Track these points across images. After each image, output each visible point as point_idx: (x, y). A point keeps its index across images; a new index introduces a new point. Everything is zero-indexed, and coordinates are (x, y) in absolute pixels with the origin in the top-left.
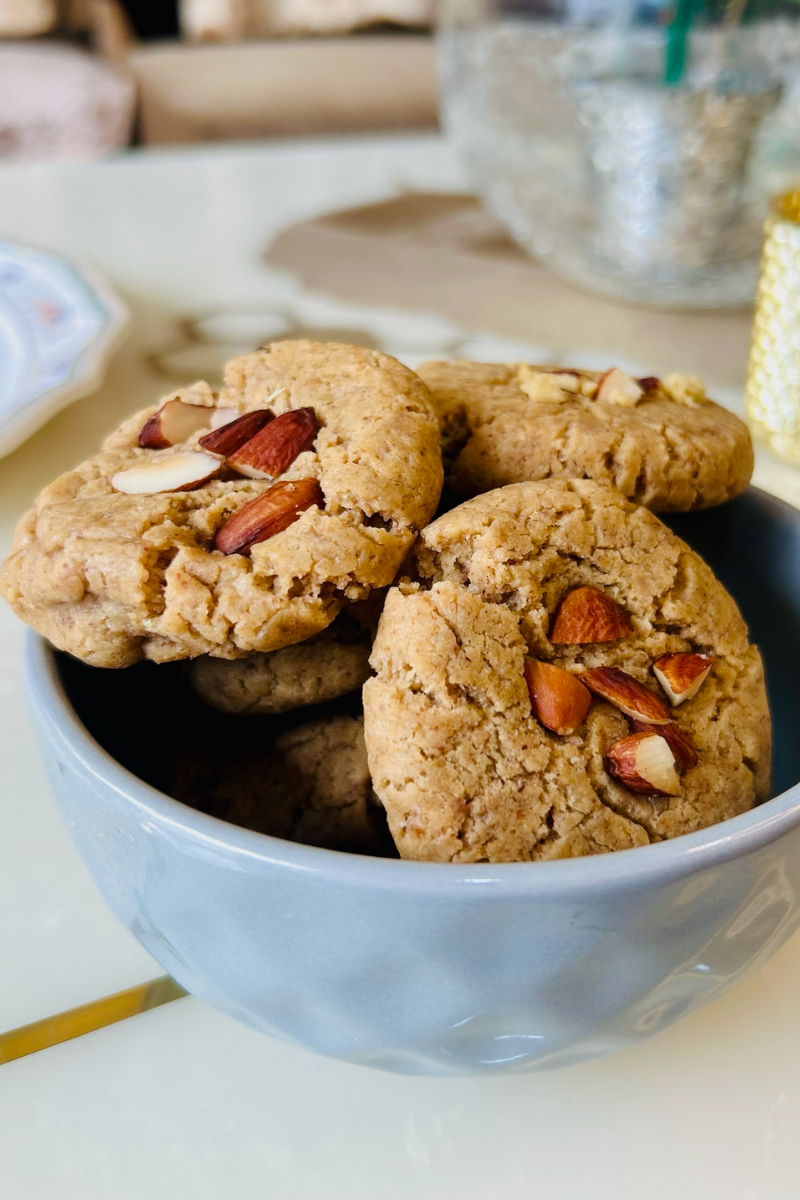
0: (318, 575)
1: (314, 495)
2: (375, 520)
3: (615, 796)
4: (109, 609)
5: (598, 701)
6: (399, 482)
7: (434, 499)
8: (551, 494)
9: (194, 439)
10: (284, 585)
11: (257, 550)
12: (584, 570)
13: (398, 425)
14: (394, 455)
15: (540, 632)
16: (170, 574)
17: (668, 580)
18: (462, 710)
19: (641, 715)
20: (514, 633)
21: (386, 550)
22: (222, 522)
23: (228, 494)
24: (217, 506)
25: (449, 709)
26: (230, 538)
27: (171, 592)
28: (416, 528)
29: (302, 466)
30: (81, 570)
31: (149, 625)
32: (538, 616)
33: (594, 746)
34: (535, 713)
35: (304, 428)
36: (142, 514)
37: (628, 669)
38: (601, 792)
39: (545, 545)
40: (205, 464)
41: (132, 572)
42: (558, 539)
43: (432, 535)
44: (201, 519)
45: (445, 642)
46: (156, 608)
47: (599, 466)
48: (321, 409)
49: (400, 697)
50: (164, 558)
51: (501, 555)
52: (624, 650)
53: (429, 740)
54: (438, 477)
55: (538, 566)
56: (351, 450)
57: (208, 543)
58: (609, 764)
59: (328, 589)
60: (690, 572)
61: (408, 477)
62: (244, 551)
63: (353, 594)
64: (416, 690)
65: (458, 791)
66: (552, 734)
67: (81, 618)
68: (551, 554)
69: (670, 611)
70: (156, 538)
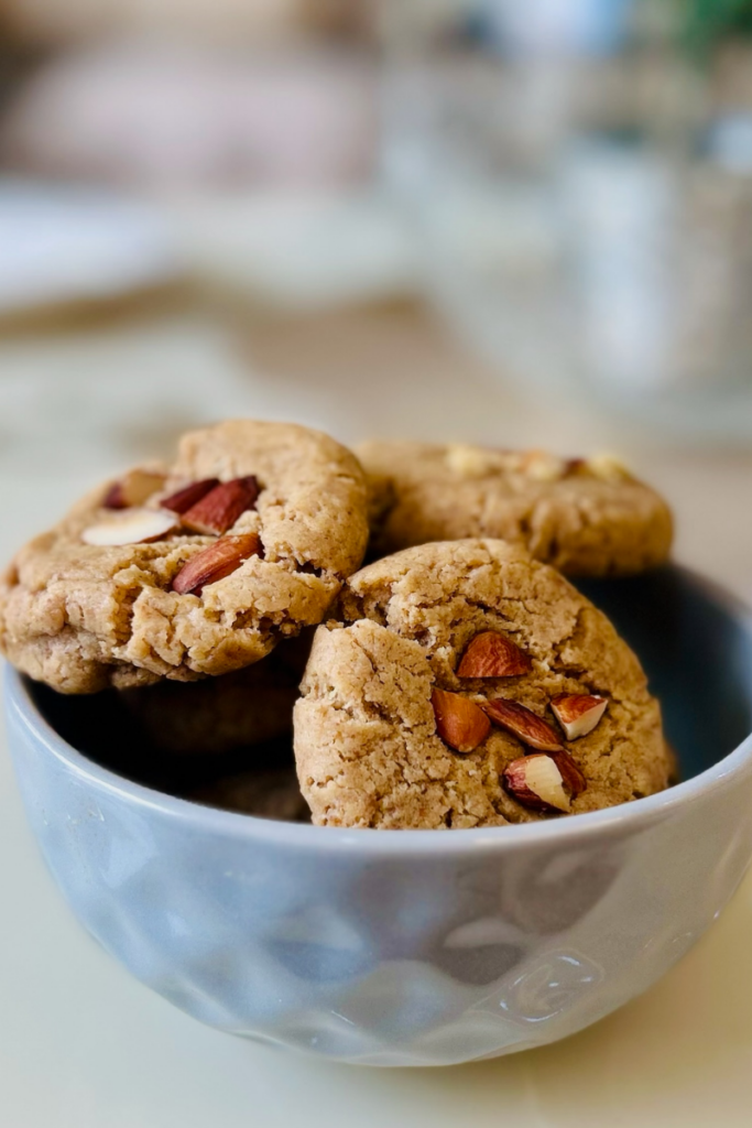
0: (258, 610)
1: (256, 546)
2: (307, 567)
3: (508, 806)
4: (83, 639)
5: (497, 727)
6: (328, 535)
7: (359, 553)
8: (463, 550)
9: (154, 501)
10: (230, 618)
11: (207, 590)
12: (490, 617)
13: (330, 488)
14: (324, 514)
15: (447, 667)
16: (136, 608)
17: (567, 628)
18: (375, 724)
19: (535, 740)
20: (424, 665)
21: (316, 592)
22: (178, 569)
23: (181, 546)
24: (173, 557)
25: (364, 722)
26: (184, 581)
27: (137, 622)
28: (341, 576)
29: (245, 523)
30: (62, 603)
31: (117, 652)
32: (444, 653)
33: (491, 764)
34: (441, 731)
35: (247, 492)
36: (112, 560)
37: (528, 704)
38: (496, 803)
39: (455, 594)
40: (163, 521)
41: (106, 603)
42: (467, 588)
43: (356, 582)
44: (160, 565)
45: (362, 666)
46: (123, 636)
47: (514, 531)
48: (263, 477)
49: (325, 713)
50: (131, 595)
51: (414, 599)
52: (524, 687)
53: (347, 746)
54: (362, 536)
55: (447, 610)
56: (287, 509)
57: (167, 584)
58: (505, 780)
59: (266, 623)
60: (590, 624)
61: (336, 533)
62: (197, 592)
63: (287, 629)
64: (337, 708)
65: (370, 788)
66: (454, 751)
67: (58, 649)
68: (460, 601)
69: (569, 656)
70: (125, 579)
